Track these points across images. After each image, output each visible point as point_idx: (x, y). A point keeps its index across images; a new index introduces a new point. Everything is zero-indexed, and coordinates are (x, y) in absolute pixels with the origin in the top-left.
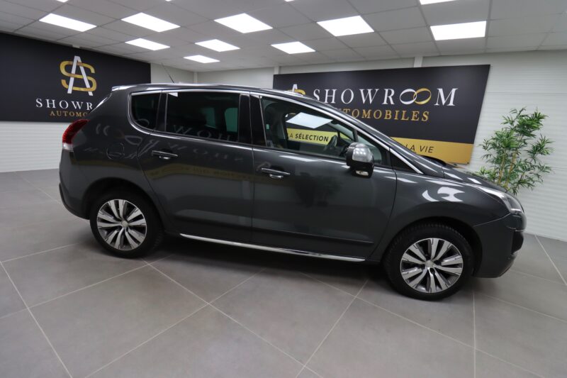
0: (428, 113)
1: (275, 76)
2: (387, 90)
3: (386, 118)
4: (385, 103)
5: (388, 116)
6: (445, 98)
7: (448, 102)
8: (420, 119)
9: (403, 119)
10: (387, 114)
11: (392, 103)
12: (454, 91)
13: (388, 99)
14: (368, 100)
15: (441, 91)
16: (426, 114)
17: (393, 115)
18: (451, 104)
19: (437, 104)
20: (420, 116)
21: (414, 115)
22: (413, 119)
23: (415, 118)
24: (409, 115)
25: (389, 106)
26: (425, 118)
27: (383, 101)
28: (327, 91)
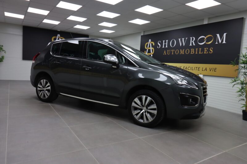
0: (212, 48)
1: (141, 36)
2: (191, 38)
3: (191, 53)
4: (191, 45)
5: (193, 52)
6: (221, 40)
7: (222, 41)
8: (209, 52)
9: (200, 53)
10: (192, 51)
11: (194, 45)
12: (225, 34)
13: (192, 43)
14: (182, 44)
15: (218, 35)
16: (211, 49)
17: (195, 51)
18: (224, 42)
19: (217, 43)
20: (209, 50)
21: (205, 50)
22: (205, 53)
23: (206, 52)
24: (203, 50)
25: (193, 46)
26: (211, 52)
27: (190, 44)
28: (164, 41)
